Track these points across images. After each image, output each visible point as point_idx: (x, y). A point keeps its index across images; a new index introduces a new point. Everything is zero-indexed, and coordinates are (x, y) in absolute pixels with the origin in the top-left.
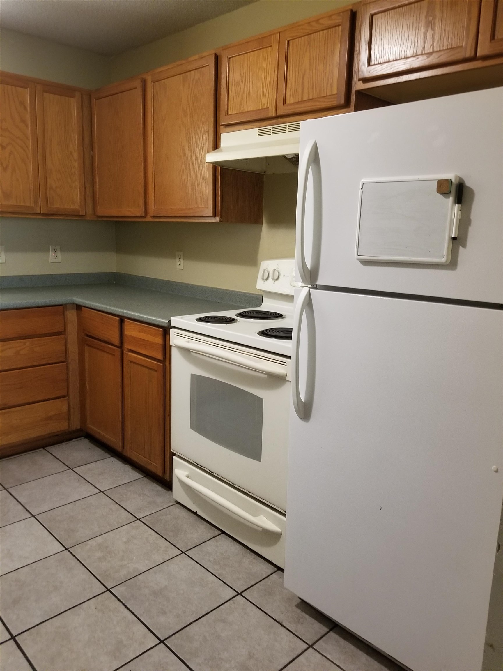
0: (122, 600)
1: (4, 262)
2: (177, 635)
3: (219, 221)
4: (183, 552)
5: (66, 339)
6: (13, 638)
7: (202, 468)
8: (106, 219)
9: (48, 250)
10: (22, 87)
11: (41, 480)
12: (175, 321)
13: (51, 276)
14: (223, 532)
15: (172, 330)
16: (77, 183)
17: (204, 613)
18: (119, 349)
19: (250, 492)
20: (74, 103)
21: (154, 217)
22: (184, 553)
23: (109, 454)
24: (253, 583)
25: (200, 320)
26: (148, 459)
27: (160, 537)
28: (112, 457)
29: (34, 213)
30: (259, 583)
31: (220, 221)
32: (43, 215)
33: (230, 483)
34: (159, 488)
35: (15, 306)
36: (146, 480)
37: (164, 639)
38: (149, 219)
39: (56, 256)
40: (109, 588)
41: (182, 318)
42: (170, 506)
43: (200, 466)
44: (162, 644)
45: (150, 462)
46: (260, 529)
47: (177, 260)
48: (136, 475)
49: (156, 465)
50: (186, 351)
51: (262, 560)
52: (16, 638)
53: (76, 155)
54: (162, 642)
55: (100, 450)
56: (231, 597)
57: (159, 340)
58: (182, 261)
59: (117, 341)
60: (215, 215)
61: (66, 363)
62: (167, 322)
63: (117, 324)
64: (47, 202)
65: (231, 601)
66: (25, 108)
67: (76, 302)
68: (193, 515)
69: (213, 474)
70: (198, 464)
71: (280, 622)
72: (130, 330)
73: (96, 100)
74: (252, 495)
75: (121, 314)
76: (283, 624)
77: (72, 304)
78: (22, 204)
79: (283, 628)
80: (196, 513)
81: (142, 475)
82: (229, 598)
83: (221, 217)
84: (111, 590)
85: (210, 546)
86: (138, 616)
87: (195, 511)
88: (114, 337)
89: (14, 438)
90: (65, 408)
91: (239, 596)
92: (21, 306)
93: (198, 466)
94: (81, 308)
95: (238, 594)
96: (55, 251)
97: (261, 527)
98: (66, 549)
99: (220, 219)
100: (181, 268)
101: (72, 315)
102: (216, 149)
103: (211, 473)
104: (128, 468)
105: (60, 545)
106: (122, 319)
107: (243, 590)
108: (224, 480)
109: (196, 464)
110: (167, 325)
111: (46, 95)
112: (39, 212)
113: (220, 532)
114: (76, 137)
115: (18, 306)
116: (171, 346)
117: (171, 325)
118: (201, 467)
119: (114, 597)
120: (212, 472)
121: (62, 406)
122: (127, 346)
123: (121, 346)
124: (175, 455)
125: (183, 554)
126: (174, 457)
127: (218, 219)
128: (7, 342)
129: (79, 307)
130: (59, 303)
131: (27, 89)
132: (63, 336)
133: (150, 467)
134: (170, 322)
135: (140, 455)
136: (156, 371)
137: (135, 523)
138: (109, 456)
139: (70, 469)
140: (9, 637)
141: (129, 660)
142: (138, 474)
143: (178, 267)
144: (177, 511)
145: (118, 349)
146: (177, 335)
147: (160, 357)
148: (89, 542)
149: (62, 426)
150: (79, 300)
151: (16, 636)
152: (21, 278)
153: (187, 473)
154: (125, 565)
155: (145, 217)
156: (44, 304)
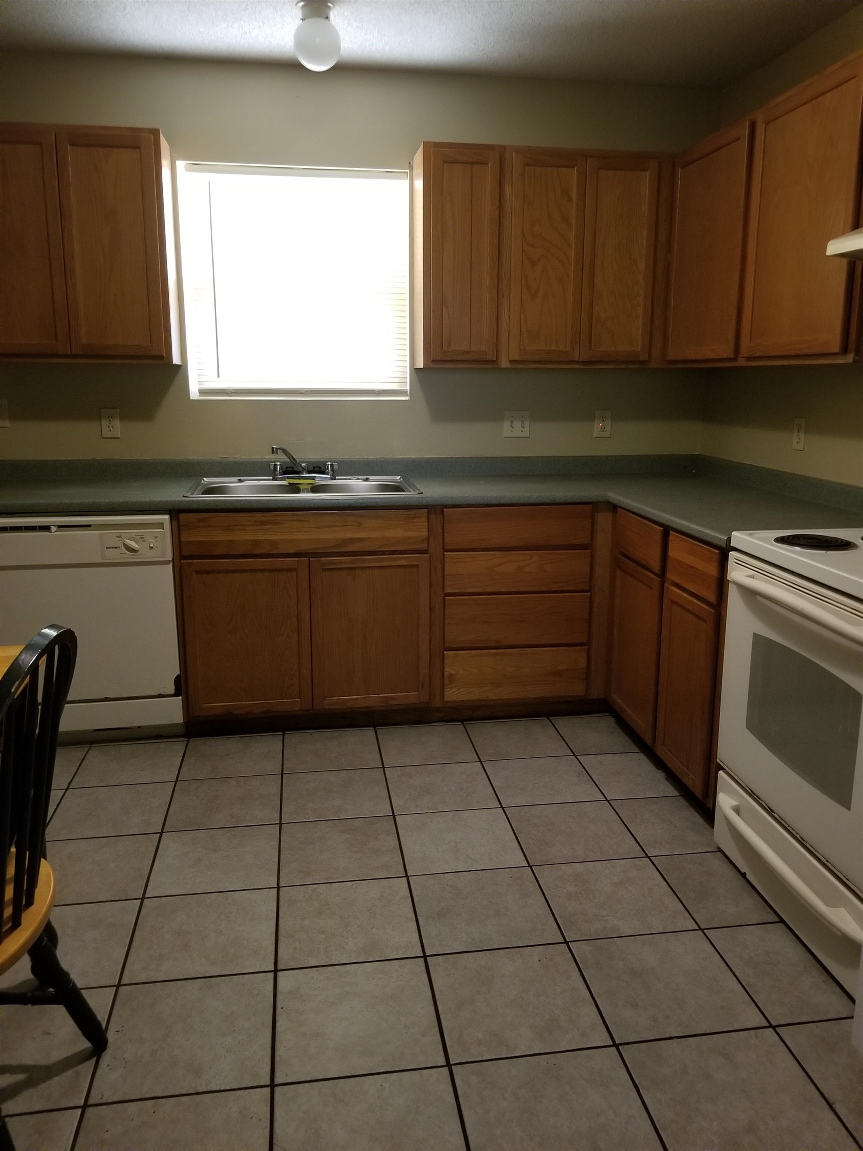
0: (579, 964)
1: (528, 436)
2: (643, 1045)
3: (851, 362)
4: (700, 929)
5: (592, 557)
6: (425, 957)
7: (759, 800)
8: (680, 366)
9: (591, 418)
10: (566, 167)
11: (530, 761)
12: (739, 538)
13: (593, 458)
14: (782, 921)
15: (732, 554)
16: (640, 309)
17: (698, 1032)
18: (659, 579)
19: (827, 861)
20: (646, 180)
21: (749, 358)
22: (702, 930)
23: (638, 747)
24: (805, 1020)
25: (782, 540)
26: (685, 766)
27: (673, 893)
28: (641, 753)
29: (569, 361)
30: (817, 1024)
31: (854, 361)
32: (584, 363)
33: (798, 836)
34: (699, 820)
35: (522, 501)
36: (682, 801)
37: (620, 1042)
38: (741, 363)
39: (603, 428)
40: (568, 940)
41: (750, 535)
42: (706, 852)
43: (755, 796)
44: (614, 1048)
45: (688, 772)
46: (840, 934)
47: (796, 433)
48: (669, 790)
49: (695, 779)
50: (751, 595)
51: (839, 990)
52: (428, 958)
53: (642, 264)
54: (616, 1045)
55: (626, 738)
56: (755, 1026)
57: (712, 570)
58: (802, 435)
59: (656, 565)
60: (845, 350)
61: (589, 594)
62: (726, 539)
63: (658, 538)
64: (590, 343)
65: (752, 1031)
66: (570, 199)
67: (611, 500)
68: (740, 876)
69: (773, 814)
70: (752, 792)
71: (830, 1101)
72: (678, 551)
73: (681, 169)
74: (830, 866)
75: (664, 522)
76: (834, 1106)
77: (604, 502)
78: (553, 348)
79: (831, 1114)
80: (744, 875)
81: (678, 792)
82: (751, 1026)
83: (857, 353)
84: (569, 943)
85: (752, 937)
86: (595, 995)
87: (743, 872)
88: (654, 561)
89: (507, 693)
90: (582, 663)
91: (771, 1029)
92: (531, 501)
93: (752, 794)
94: (617, 509)
95: (771, 1026)
96: (603, 418)
97: (841, 931)
98: (529, 866)
99: (853, 358)
100: (800, 449)
101: (604, 520)
102: (857, 228)
103: (770, 812)
104: (660, 776)
105: (524, 858)
106: (667, 530)
107: (782, 1023)
108: (789, 828)
109: (750, 791)
110: (724, 545)
111: (603, 172)
112: (576, 358)
113: (777, 919)
114: (645, 233)
115: (526, 501)
116: (729, 581)
117: (731, 545)
118: (757, 798)
119: (570, 955)
120: (773, 812)
121: (578, 658)
122: (670, 576)
123: (662, 575)
124: (723, 769)
125: (700, 932)
126: (721, 772)
127: (850, 358)
128: (506, 553)
129: (614, 508)
130: (587, 500)
131: (574, 168)
132: (589, 551)
133: (686, 781)
134: (729, 539)
135: (674, 758)
136: (705, 621)
137: (641, 860)
138: (637, 750)
139: (574, 755)
140: (421, 954)
141: (558, 1050)
142: (672, 788)
143: (796, 446)
144: (716, 862)
145: (657, 578)
146: (739, 562)
147: (712, 598)
148: (563, 866)
149: (577, 689)
150: (615, 496)
151: (429, 956)
152: (549, 460)
153: (735, 803)
154: (603, 916)
155: (735, 359)
156: (562, 501)
